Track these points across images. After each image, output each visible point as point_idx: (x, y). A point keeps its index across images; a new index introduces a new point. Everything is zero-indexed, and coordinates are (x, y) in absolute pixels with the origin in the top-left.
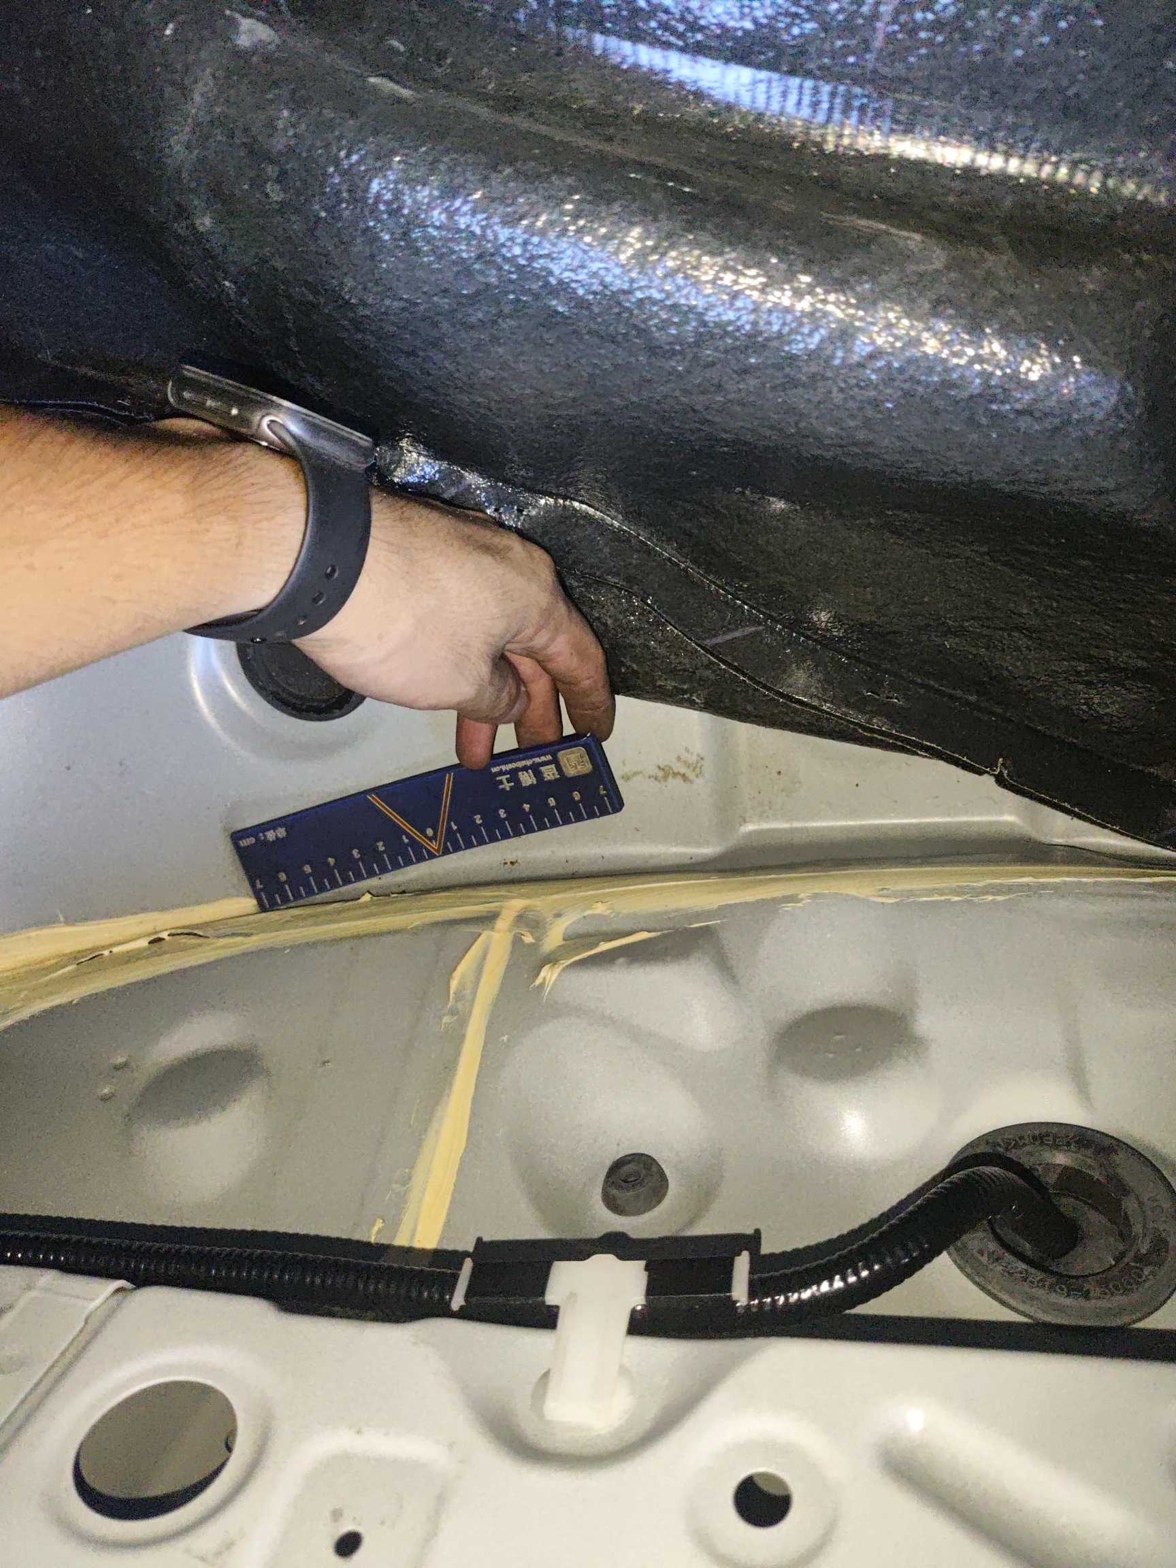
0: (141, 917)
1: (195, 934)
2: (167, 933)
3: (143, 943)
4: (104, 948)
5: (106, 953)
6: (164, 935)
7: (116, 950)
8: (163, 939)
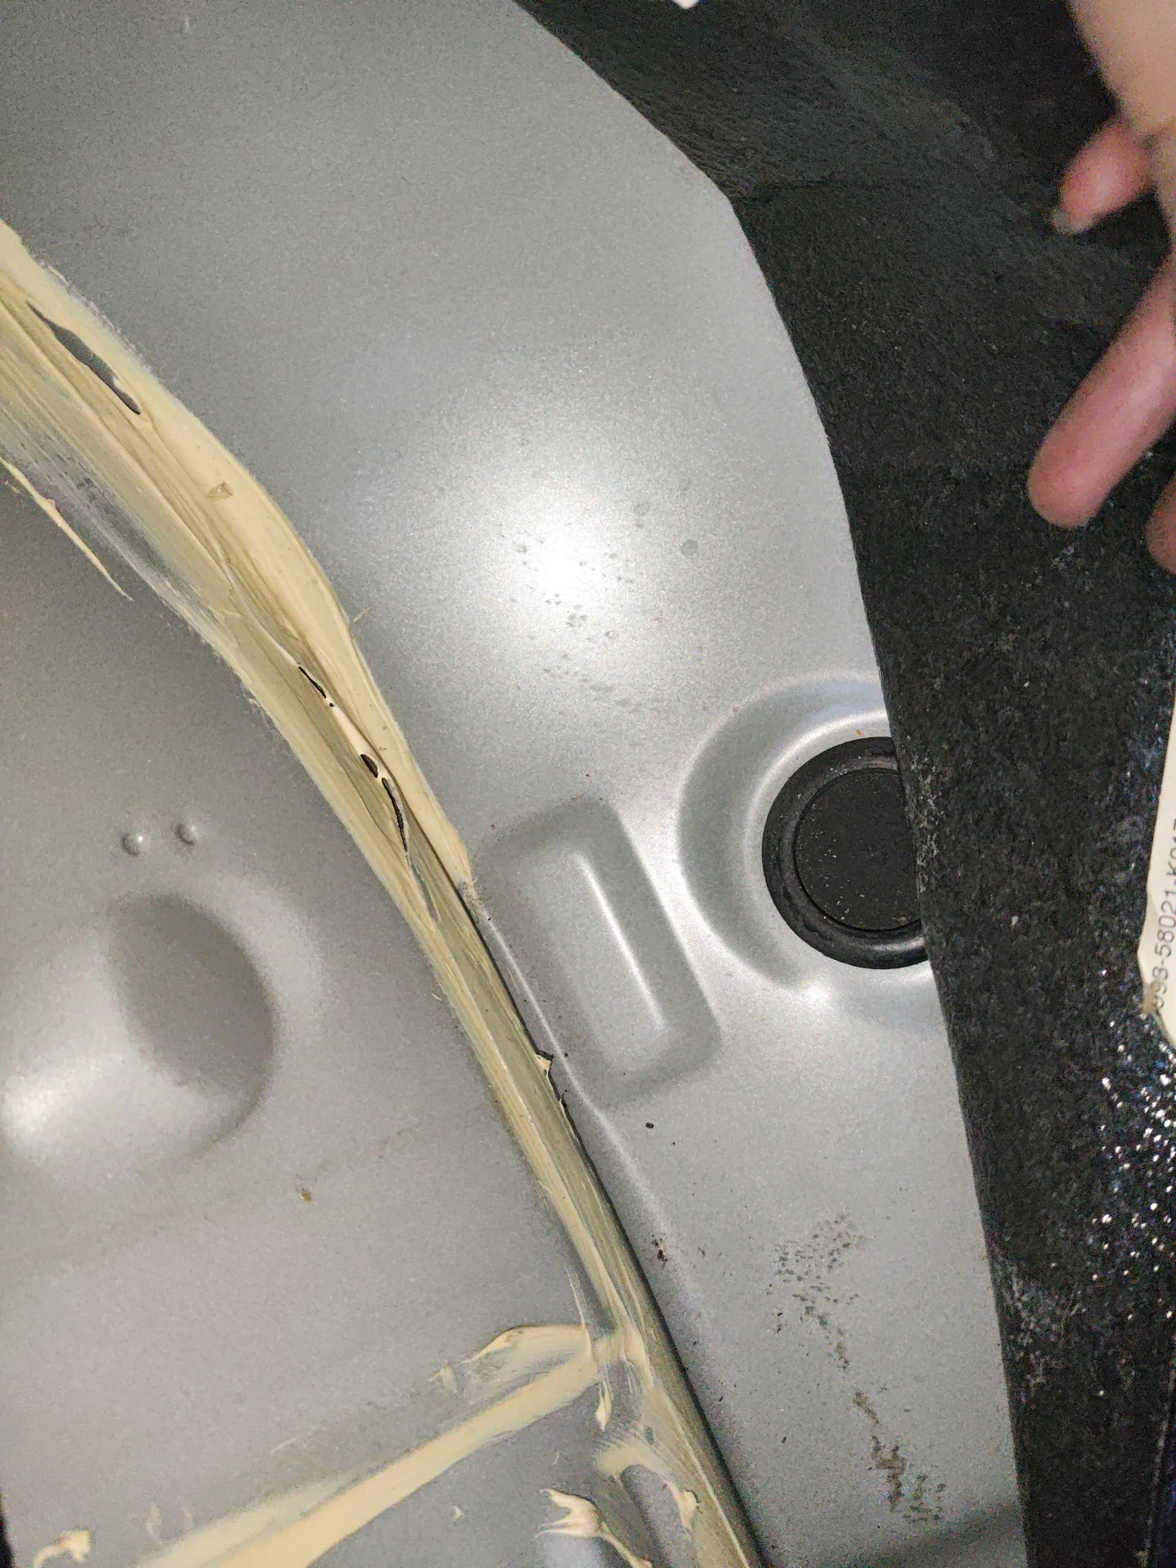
0: (394, 726)
1: (401, 826)
2: (387, 777)
3: (360, 748)
4: (334, 693)
5: (329, 700)
6: (382, 774)
7: (336, 711)
8: (376, 776)
